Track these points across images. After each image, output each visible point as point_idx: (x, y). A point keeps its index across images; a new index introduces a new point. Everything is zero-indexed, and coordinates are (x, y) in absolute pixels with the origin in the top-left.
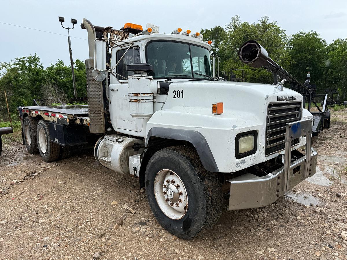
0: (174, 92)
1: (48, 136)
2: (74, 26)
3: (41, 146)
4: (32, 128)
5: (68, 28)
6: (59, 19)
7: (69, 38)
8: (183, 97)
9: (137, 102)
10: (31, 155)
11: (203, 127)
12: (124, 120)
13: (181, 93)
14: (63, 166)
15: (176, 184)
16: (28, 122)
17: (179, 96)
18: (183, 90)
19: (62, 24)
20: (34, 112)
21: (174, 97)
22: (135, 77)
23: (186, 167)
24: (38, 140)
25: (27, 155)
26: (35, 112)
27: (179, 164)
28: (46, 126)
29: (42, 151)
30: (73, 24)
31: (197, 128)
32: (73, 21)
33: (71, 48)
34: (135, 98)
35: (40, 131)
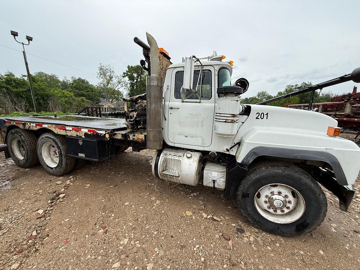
0: (257, 114)
1: (62, 151)
2: (29, 43)
3: (45, 160)
4: (28, 142)
5: (23, 43)
6: (11, 33)
7: (24, 52)
8: (267, 119)
9: (233, 122)
10: (27, 170)
11: (334, 149)
12: (186, 136)
13: (266, 115)
14: (82, 179)
15: (283, 195)
16: (19, 135)
17: (262, 118)
18: (268, 113)
19: (15, 38)
20: (34, 125)
21: (257, 118)
22: (235, 100)
23: (309, 182)
24: (41, 154)
25: (19, 170)
26: (36, 124)
27: (300, 179)
28: (57, 141)
29: (47, 166)
30: (29, 41)
31: (327, 149)
32: (28, 38)
33: (27, 62)
34: (232, 118)
35: (44, 145)
